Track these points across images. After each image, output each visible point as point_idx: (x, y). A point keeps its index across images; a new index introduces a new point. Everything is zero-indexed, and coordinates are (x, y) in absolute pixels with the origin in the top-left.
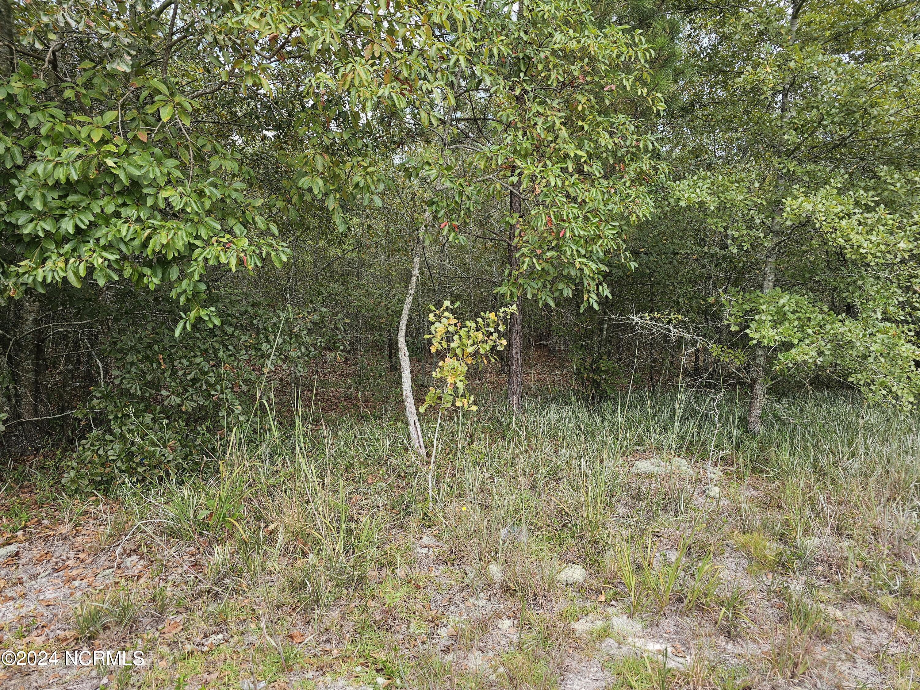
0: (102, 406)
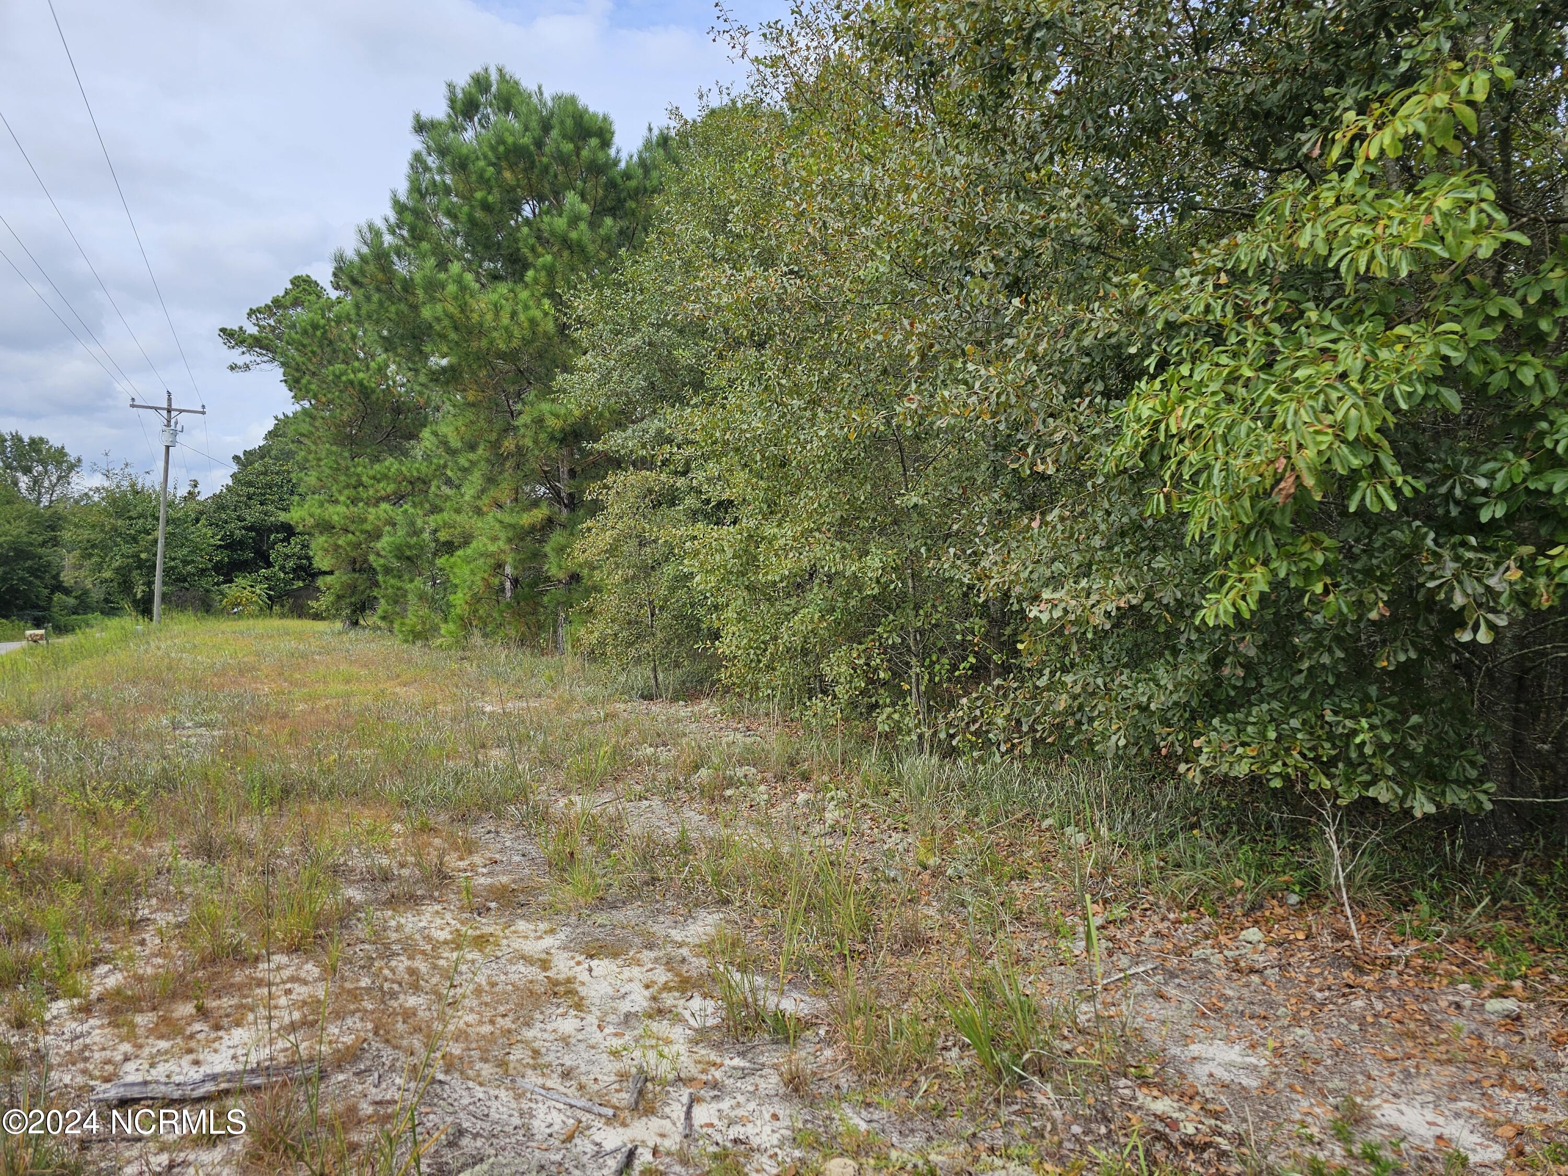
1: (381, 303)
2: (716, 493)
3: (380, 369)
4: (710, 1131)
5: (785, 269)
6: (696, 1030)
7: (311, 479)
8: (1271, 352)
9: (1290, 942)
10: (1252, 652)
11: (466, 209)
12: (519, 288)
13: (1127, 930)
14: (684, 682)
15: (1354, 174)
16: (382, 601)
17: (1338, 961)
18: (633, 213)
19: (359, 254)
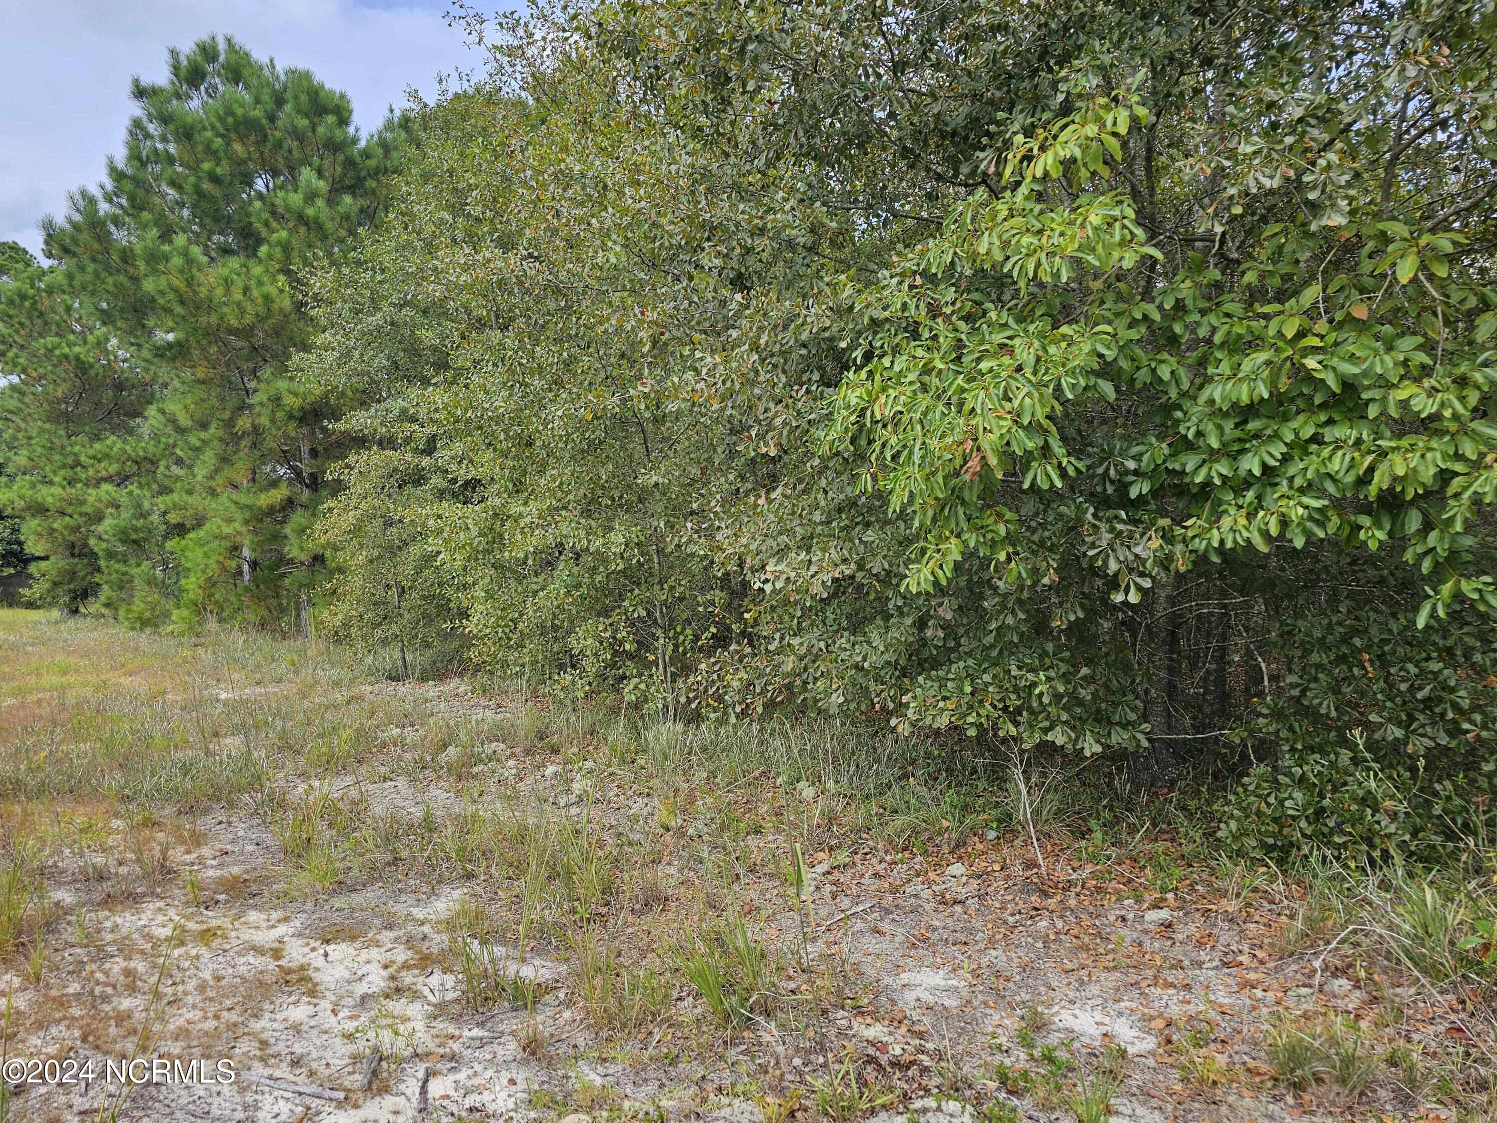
0: (1271, 729)
1: (96, 274)
2: (464, 473)
3: (99, 343)
4: (445, 1103)
5: (525, 253)
6: (434, 1005)
7: (21, 459)
8: (959, 345)
9: (988, 874)
10: (949, 616)
11: (192, 179)
12: (252, 262)
13: (850, 872)
14: (434, 662)
15: (1023, 190)
16: (105, 587)
17: (1027, 887)
18: (373, 192)
19: (70, 221)
